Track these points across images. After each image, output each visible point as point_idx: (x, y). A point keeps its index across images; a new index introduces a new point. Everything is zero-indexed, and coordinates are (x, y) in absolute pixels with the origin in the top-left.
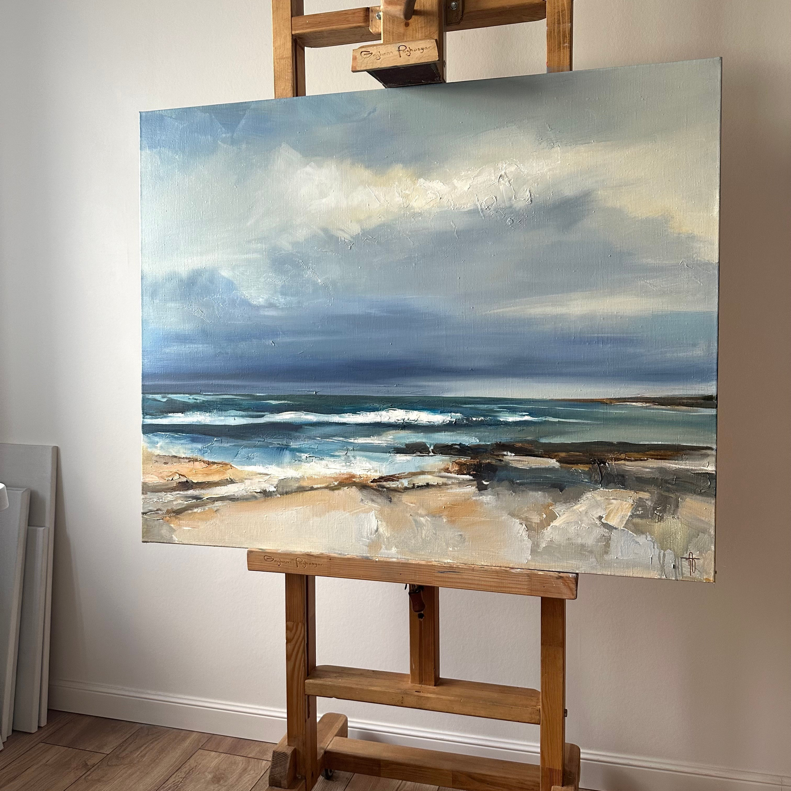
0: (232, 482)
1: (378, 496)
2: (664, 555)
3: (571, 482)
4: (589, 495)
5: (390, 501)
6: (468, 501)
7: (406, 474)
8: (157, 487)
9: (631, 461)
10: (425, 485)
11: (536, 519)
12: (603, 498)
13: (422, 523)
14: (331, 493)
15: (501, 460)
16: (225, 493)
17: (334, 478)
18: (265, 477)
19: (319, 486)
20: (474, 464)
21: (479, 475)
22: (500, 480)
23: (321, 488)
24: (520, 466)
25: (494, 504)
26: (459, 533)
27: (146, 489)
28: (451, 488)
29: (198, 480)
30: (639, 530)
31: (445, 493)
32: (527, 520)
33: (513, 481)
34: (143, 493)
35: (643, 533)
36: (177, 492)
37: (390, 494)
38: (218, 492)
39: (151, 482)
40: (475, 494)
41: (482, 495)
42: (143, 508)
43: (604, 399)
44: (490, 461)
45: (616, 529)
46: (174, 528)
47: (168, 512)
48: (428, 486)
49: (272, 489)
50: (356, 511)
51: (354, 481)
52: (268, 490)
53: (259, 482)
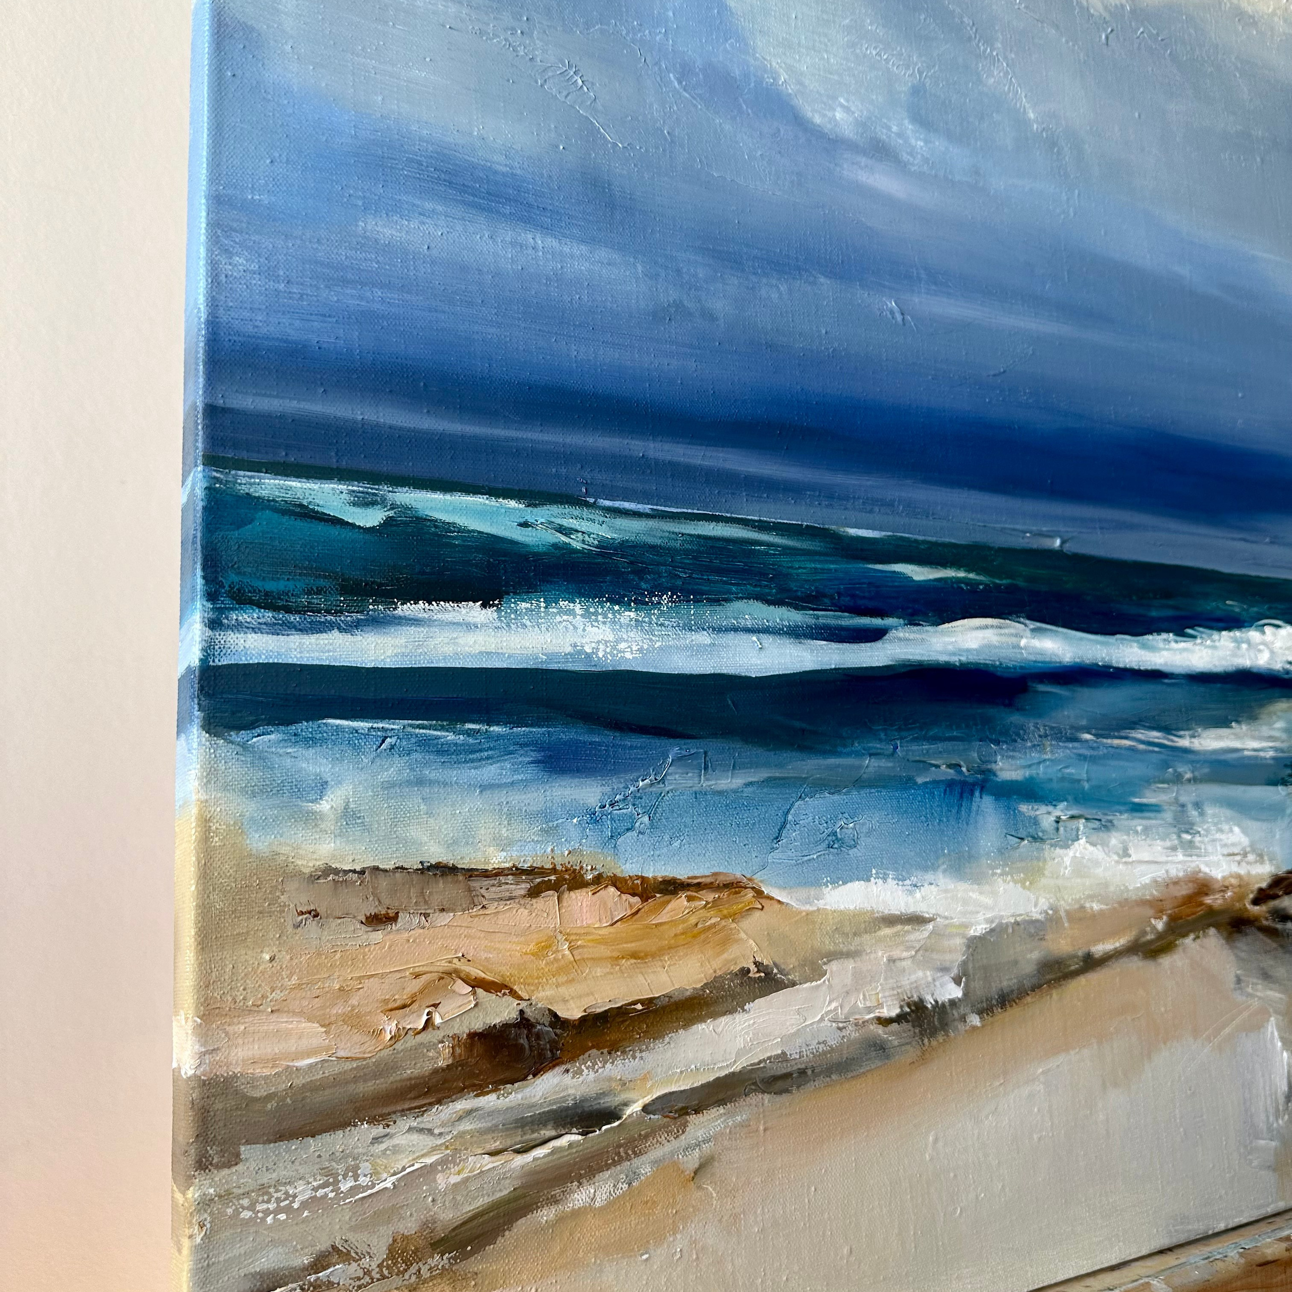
0: (769, 982)
8: (319, 1096)
16: (739, 1055)
17: (1151, 903)
18: (912, 937)
19: (1108, 946)
23: (1115, 955)
29: (586, 1001)
34: (197, 1166)
36: (463, 1104)
42: (207, 1276)
49: (947, 993)
52: (929, 1001)
53: (892, 961)
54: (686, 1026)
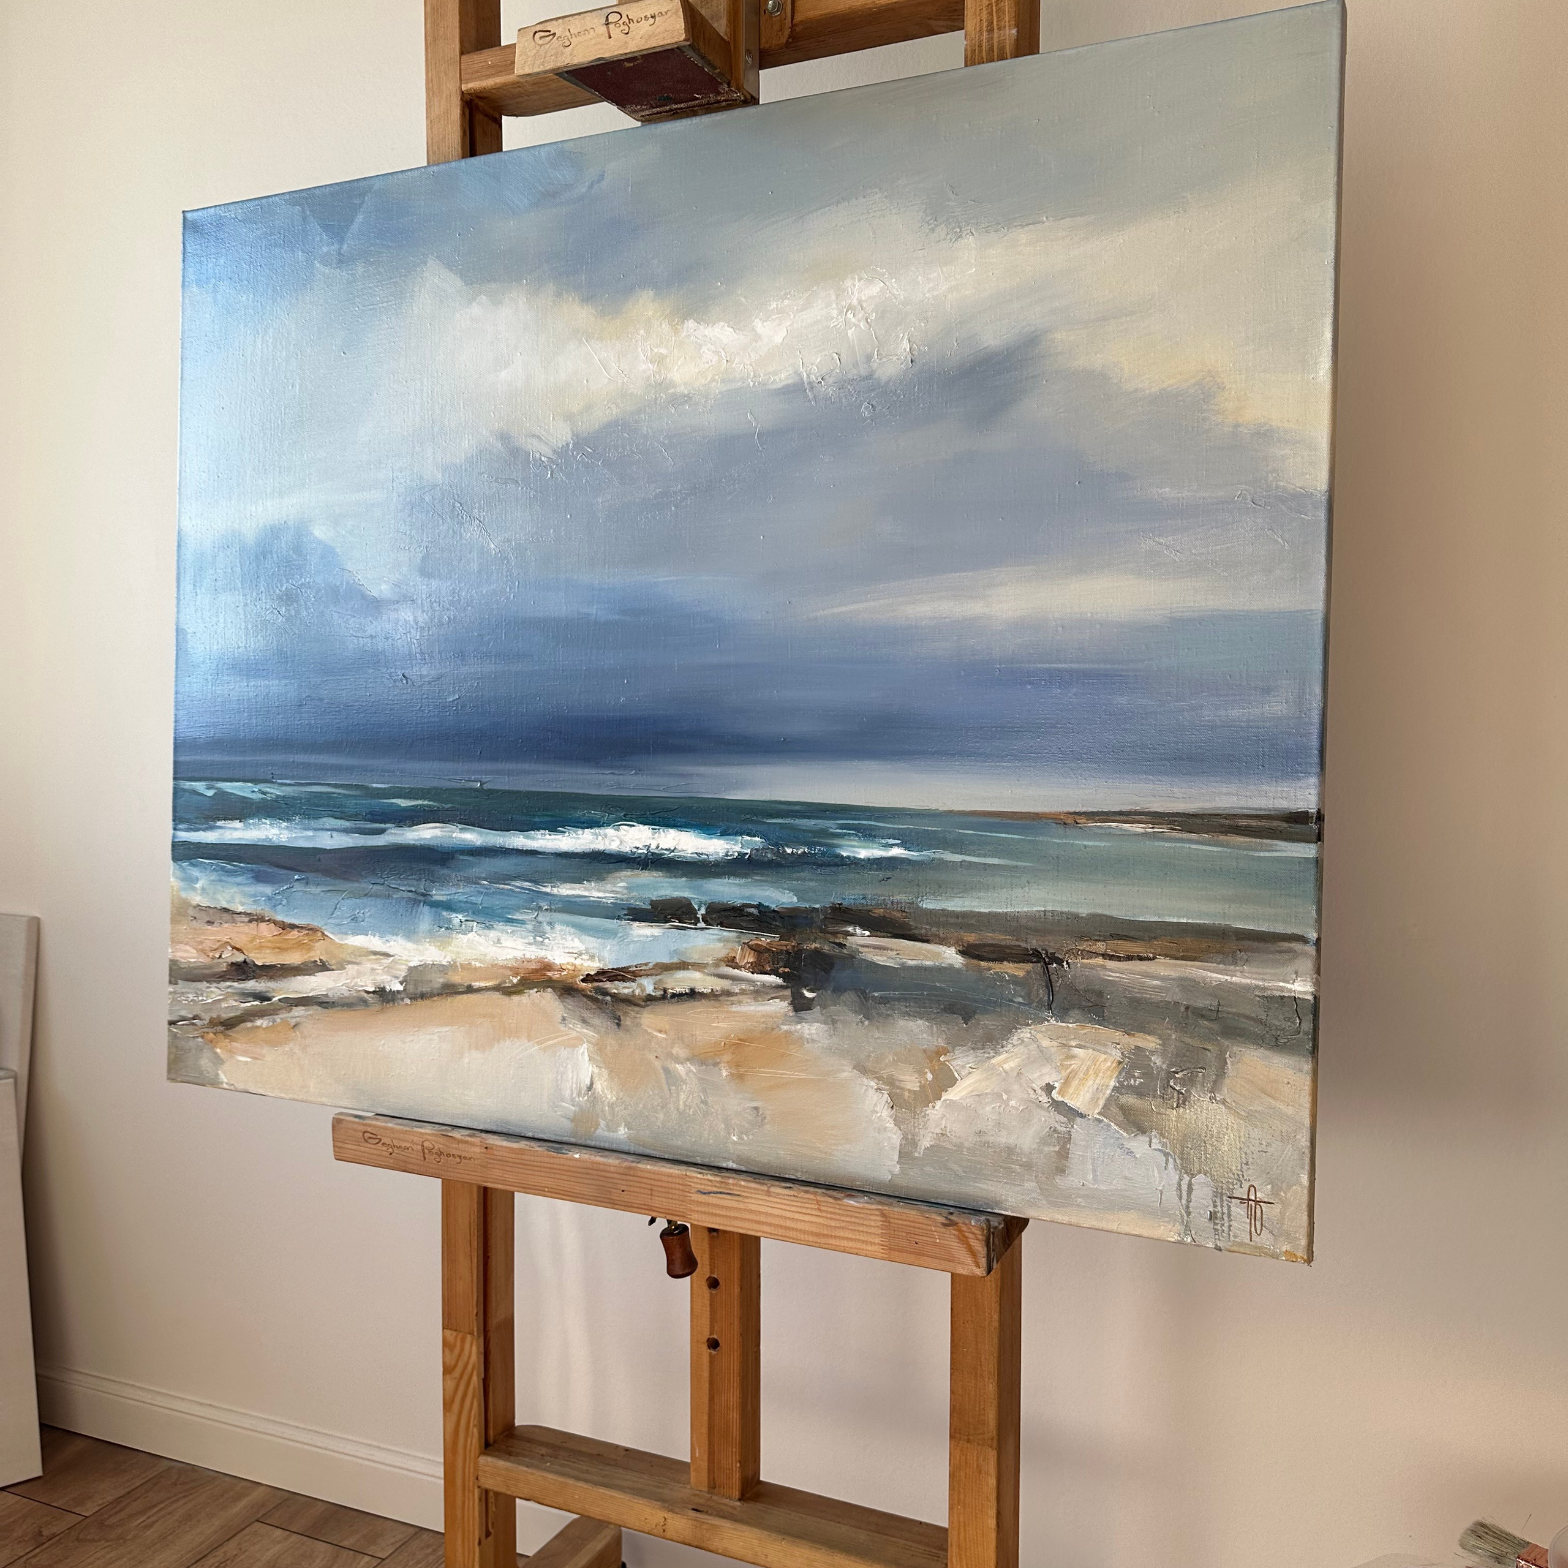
0: (323, 967)
1: (594, 1013)
2: (1190, 1185)
3: (989, 1002)
4: (1025, 1033)
5: (619, 1025)
6: (774, 1032)
7: (651, 965)
8: (195, 971)
9: (1119, 959)
10: (686, 994)
11: (911, 1082)
12: (1055, 1043)
13: (681, 1077)
14: (504, 999)
15: (842, 946)
16: (312, 990)
17: (511, 969)
18: (382, 961)
19: (483, 984)
20: (788, 953)
21: (795, 975)
22: (839, 990)
23: (486, 989)
24: (880, 959)
25: (826, 1042)
26: (755, 1104)
27: (179, 974)
28: (740, 1002)
29: (263, 961)
30: (1136, 1123)
31: (727, 1012)
32: (891, 1082)
33: (864, 992)
34: (170, 982)
35: (1142, 1130)
36: (228, 983)
37: (618, 1009)
38: (300, 988)
39: (185, 958)
40: (786, 1020)
41: (800, 1020)
42: (171, 1012)
43: (1060, 814)
44: (818, 945)
45: (1082, 1116)
46: (222, 1056)
47: (213, 1023)
48: (693, 994)
49: (397, 987)
50: (551, 1042)
51: (550, 978)
52: (388, 989)
53: (373, 969)
54: (294, 976)
